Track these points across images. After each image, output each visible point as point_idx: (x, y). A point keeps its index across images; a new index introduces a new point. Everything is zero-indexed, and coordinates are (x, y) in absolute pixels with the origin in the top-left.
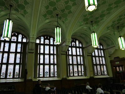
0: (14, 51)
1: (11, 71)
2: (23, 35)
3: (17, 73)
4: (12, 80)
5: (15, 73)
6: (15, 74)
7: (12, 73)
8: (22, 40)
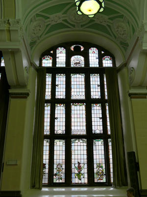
0: (83, 98)
1: (82, 161)
2: (100, 49)
3: (99, 166)
4: (85, 189)
5: (95, 166)
6: (95, 170)
7: (86, 166)
8: (100, 63)
